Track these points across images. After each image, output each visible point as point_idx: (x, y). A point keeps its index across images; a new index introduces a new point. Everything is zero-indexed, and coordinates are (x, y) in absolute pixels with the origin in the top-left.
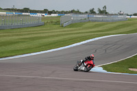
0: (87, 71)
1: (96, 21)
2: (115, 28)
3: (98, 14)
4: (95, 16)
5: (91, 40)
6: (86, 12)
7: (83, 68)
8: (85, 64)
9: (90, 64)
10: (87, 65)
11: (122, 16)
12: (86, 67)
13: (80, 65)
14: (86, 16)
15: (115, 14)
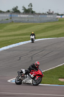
0: (37, 85)
1: (20, 22)
2: (44, 30)
3: (23, 13)
4: (19, 16)
5: (14, 45)
6: (8, 11)
7: (31, 81)
8: (32, 76)
9: (38, 75)
10: (35, 76)
11: (52, 16)
12: (33, 78)
13: (24, 77)
14: (8, 15)
15: (44, 14)
